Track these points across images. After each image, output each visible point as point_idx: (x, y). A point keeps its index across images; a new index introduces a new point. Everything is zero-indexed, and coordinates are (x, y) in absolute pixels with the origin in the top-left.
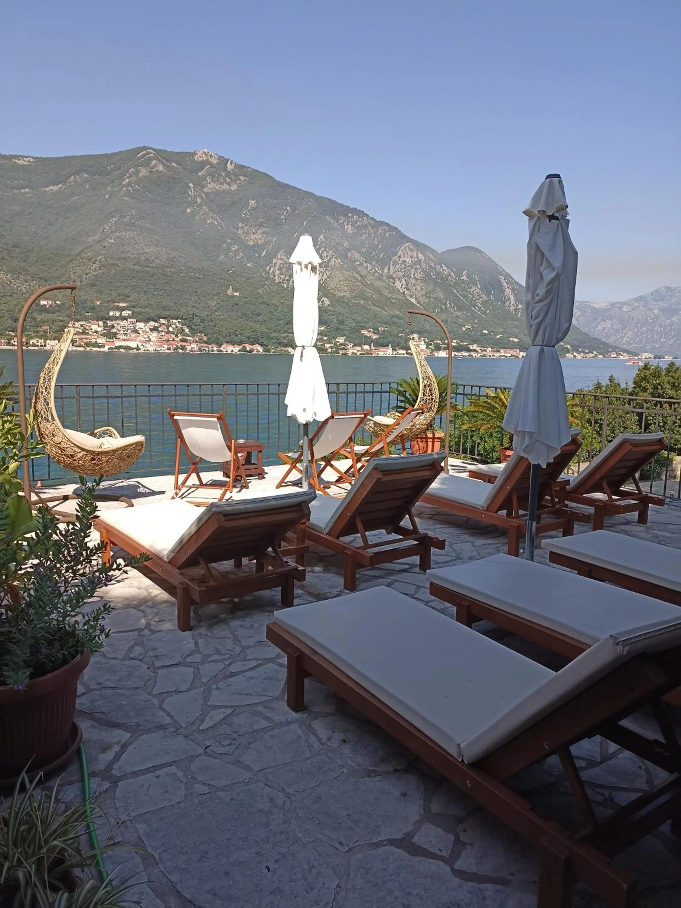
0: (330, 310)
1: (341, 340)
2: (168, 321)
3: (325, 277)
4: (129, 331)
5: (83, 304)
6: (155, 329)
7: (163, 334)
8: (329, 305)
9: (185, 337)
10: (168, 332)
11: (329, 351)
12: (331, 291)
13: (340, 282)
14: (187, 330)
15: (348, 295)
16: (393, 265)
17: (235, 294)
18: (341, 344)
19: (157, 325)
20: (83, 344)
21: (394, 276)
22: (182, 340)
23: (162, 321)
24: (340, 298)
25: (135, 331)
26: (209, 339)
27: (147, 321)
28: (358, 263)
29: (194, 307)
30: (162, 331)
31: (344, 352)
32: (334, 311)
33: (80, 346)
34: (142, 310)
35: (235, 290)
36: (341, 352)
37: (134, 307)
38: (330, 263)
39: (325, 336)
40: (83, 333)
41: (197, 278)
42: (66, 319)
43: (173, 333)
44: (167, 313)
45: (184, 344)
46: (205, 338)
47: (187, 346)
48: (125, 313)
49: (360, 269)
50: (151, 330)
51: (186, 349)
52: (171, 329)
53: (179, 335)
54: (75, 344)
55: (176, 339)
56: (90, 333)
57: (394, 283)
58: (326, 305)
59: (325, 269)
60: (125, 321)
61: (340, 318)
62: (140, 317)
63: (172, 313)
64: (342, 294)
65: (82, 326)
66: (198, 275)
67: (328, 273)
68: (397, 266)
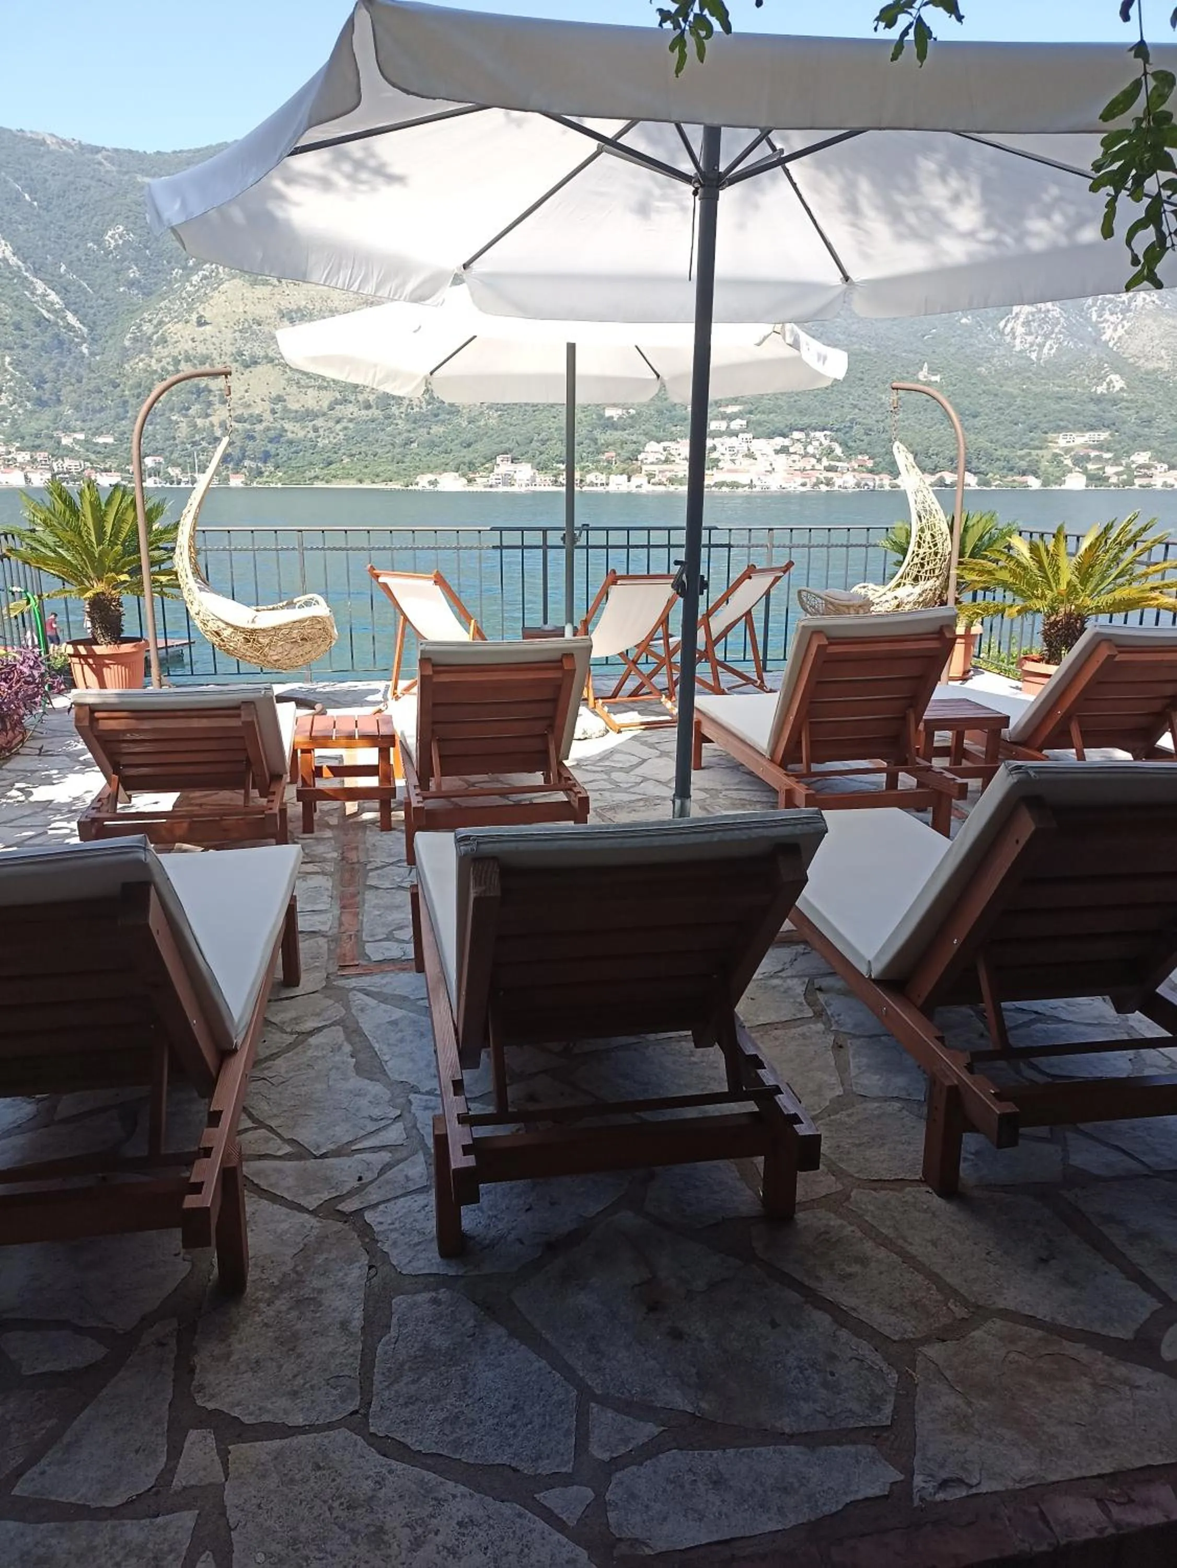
0: (1122, 400)
1: (1142, 458)
2: (807, 435)
3: (1120, 331)
4: (740, 456)
5: (670, 411)
6: (784, 450)
7: (796, 457)
8: (1122, 389)
9: (833, 463)
10: (806, 455)
11: (1114, 480)
12: (1131, 360)
13: (1152, 340)
14: (838, 451)
15: (1166, 367)
17: (934, 378)
18: (1141, 467)
19: (787, 442)
20: (664, 480)
22: (829, 469)
23: (796, 435)
24: (1147, 373)
25: (750, 455)
26: (876, 464)
27: (770, 436)
29: (855, 406)
30: (795, 453)
31: (1144, 481)
32: (1132, 401)
33: (660, 484)
34: (764, 417)
35: (933, 371)
36: (1138, 482)
37: (751, 412)
38: (1134, 304)
39: (1108, 451)
40: (666, 461)
41: (866, 353)
42: (642, 438)
43: (814, 456)
44: (806, 420)
45: (830, 475)
46: (870, 464)
47: (835, 479)
48: (736, 424)
50: (777, 452)
51: (833, 484)
52: (810, 449)
53: (824, 459)
54: (653, 481)
55: (818, 467)
56: (677, 461)
58: (1117, 389)
59: (1121, 317)
60: (734, 438)
61: (1144, 414)
62: (760, 429)
63: (814, 421)
64: (1151, 366)
65: (665, 450)
66: (866, 348)
67: (1127, 325)
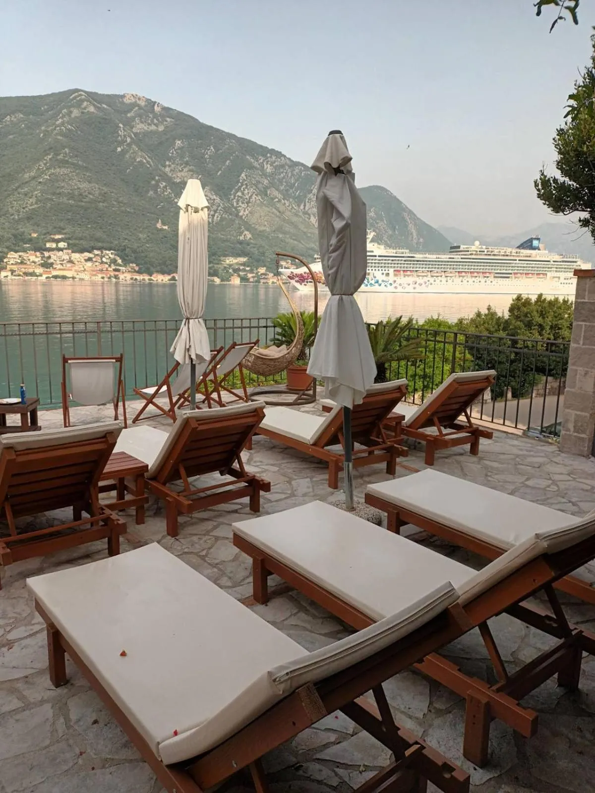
0: (252, 243)
1: (262, 270)
2: (102, 252)
3: (247, 212)
4: (65, 262)
5: (21, 236)
6: (90, 259)
7: (97, 264)
8: (250, 238)
9: (117, 267)
10: (102, 262)
11: (251, 280)
12: (253, 226)
13: (260, 217)
14: (120, 261)
15: (268, 230)
16: (308, 202)
17: (164, 227)
18: (262, 274)
19: (91, 255)
20: (21, 273)
21: (310, 212)
22: (115, 270)
23: (96, 252)
24: (260, 231)
25: (71, 261)
26: (140, 268)
27: (82, 251)
28: (277, 200)
29: (126, 239)
30: (96, 261)
31: (265, 281)
32: (256, 244)
33: (19, 275)
34: (77, 242)
35: (164, 224)
36: (262, 281)
37: (69, 239)
38: (251, 200)
39: (248, 266)
40: (22, 263)
41: (128, 212)
42: (5, 250)
43: (106, 263)
44: (100, 244)
45: (117, 273)
46: (137, 269)
47: (120, 276)
48: (62, 245)
49: (278, 205)
50: (86, 260)
51: (119, 278)
52: (104, 259)
53: (112, 265)
54: (14, 274)
55: (109, 269)
56: (28, 263)
57: (310, 219)
58: (248, 238)
59: (246, 205)
60: (61, 252)
61: (261, 250)
62: (75, 248)
63: (105, 245)
64: (262, 228)
65: (20, 256)
66: (128, 210)
67: (250, 209)
68: (312, 203)
